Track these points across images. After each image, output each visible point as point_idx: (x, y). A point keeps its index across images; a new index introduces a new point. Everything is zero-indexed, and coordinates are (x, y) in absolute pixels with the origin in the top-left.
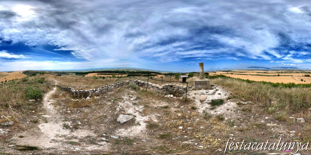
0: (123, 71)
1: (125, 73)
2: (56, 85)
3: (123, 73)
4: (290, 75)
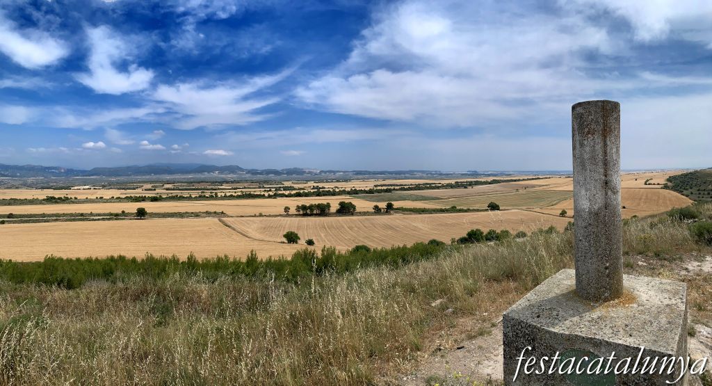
4: (208, 214)
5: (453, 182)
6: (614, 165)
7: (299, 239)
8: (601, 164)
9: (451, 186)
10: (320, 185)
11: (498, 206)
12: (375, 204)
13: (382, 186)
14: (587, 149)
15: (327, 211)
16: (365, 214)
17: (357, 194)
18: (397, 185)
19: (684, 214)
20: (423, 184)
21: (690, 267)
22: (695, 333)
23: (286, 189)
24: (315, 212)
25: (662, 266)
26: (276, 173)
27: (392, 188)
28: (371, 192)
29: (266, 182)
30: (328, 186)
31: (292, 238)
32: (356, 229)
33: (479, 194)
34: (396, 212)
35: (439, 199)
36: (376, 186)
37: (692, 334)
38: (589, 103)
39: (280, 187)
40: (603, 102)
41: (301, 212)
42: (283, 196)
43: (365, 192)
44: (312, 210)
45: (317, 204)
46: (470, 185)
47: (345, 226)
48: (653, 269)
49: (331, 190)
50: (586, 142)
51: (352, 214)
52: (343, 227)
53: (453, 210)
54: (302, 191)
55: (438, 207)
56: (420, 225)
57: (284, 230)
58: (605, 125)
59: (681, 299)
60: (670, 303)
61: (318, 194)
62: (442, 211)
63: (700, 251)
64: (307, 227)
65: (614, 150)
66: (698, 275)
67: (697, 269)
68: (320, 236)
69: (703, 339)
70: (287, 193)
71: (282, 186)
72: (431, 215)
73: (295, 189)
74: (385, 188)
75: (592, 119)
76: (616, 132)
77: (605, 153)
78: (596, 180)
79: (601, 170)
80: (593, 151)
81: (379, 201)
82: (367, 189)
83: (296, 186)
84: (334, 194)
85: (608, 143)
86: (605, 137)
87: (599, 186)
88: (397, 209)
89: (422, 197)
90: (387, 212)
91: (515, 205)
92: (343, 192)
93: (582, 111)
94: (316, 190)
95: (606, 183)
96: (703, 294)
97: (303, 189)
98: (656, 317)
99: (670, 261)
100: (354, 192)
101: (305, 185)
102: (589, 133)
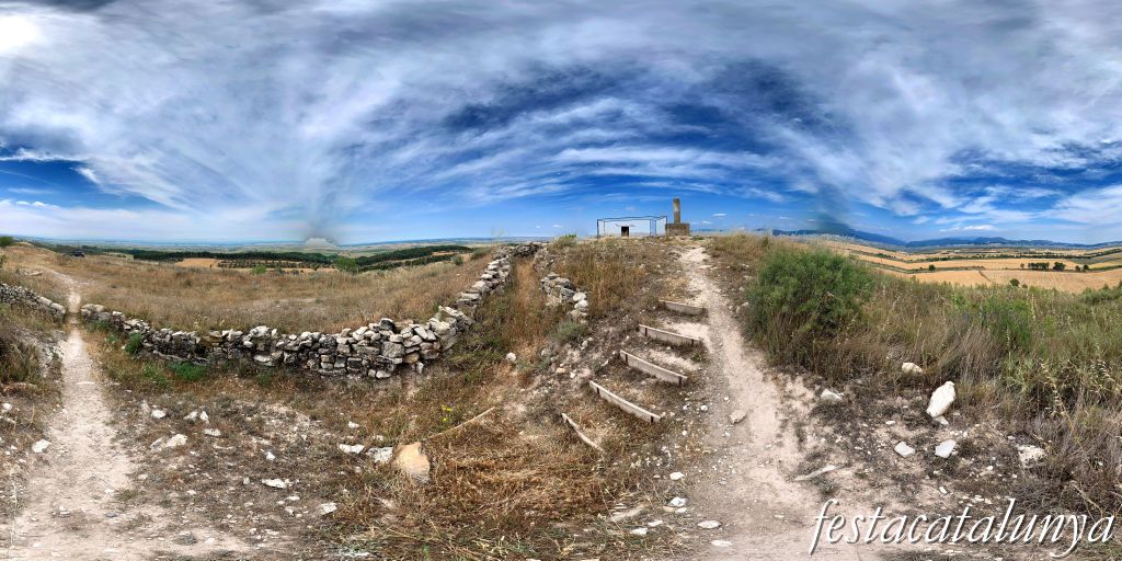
0: (319, 255)
1: (326, 263)
2: (73, 310)
3: (319, 261)
4: (974, 268)
12: (1078, 265)
13: (1081, 254)
15: (1047, 268)
17: (1070, 258)
18: (1095, 253)
26: (1027, 242)
27: (1091, 255)
29: (1020, 248)
39: (1024, 252)
42: (1025, 257)
44: (1037, 267)
45: (1043, 263)
49: (1056, 255)
52: (1054, 278)
61: (1047, 257)
71: (1028, 251)
82: (1077, 256)
83: (1037, 252)
88: (1090, 269)
90: (1084, 271)
92: (1061, 257)
94: (1048, 254)
97: (1041, 253)
101: (1043, 251)
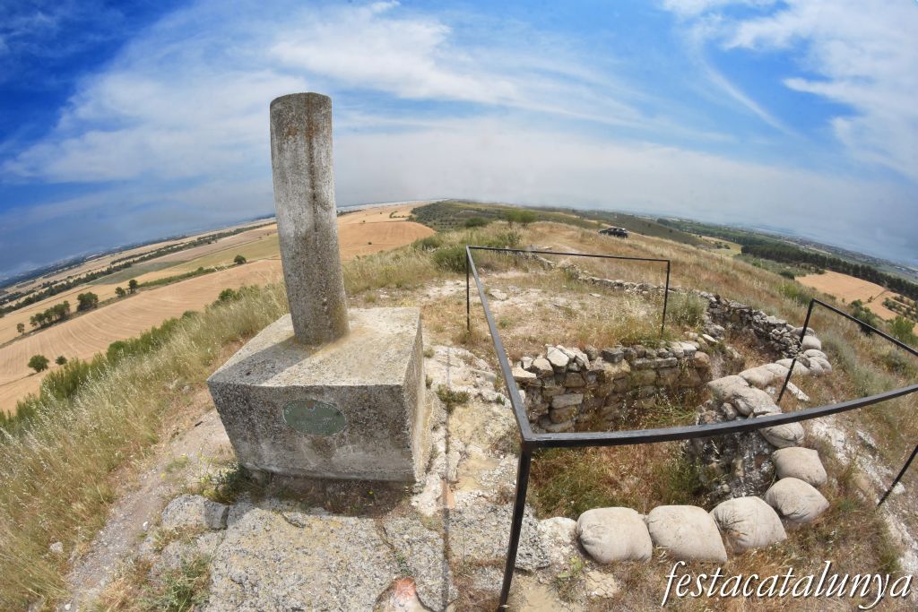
5: (195, 239)
6: (324, 173)
7: (48, 361)
8: (305, 172)
9: (194, 244)
10: (51, 279)
11: (244, 259)
12: (116, 286)
13: (120, 261)
14: (288, 155)
15: (67, 313)
16: (109, 302)
17: (96, 278)
18: (136, 256)
19: (428, 244)
20: (165, 248)
21: (431, 293)
22: (433, 355)
23: (12, 298)
24: (54, 319)
25: (405, 296)
27: (131, 260)
28: (109, 272)
30: (60, 278)
31: (39, 364)
32: (104, 324)
33: (224, 248)
34: (142, 290)
35: (183, 262)
36: (113, 263)
37: (429, 355)
38: (289, 97)
39: (4, 299)
40: (308, 94)
41: (39, 325)
42: (11, 309)
43: (103, 274)
44: (50, 318)
45: (53, 306)
46: (213, 239)
47: (93, 326)
48: (396, 300)
49: (65, 283)
50: (285, 146)
51: (96, 307)
52: (89, 327)
53: (201, 272)
54: (31, 296)
55: (184, 272)
56: (169, 299)
57: (27, 358)
58: (310, 123)
59: (413, 324)
60: (402, 331)
61: (52, 293)
62: (189, 276)
63: (440, 276)
64: (53, 342)
65: (323, 154)
66: (438, 300)
67: (437, 294)
68: (69, 347)
69: (440, 358)
70: (14, 304)
71: (6, 296)
72: (179, 284)
73: (23, 295)
74: (123, 263)
75: (294, 116)
76: (325, 132)
77: (311, 158)
78: (301, 195)
79: (306, 180)
80: (296, 156)
81: (120, 281)
82: (104, 269)
83: (23, 290)
84: (68, 287)
85: (315, 145)
86: (311, 137)
87: (305, 201)
88: (142, 285)
89: (166, 263)
90: (132, 292)
91: (261, 255)
92: (79, 282)
93: (280, 107)
94: (47, 288)
95: (314, 197)
96: (442, 316)
97: (33, 291)
98: (385, 349)
99: (412, 290)
100: (91, 278)
101: (34, 285)
102: (289, 133)
